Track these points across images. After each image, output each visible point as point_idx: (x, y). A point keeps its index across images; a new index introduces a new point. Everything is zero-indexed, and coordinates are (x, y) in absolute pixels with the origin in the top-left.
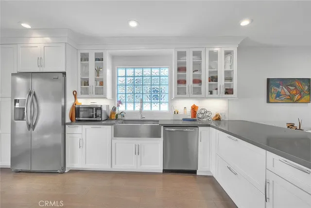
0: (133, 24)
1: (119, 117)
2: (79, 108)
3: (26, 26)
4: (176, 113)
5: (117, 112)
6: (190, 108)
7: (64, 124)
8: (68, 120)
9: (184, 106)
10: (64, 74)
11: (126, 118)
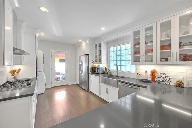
0: (103, 29)
1: (109, 73)
2: (95, 68)
3: (80, 41)
4: (139, 74)
5: (108, 71)
6: (150, 72)
7: (88, 74)
8: (90, 72)
9: (145, 70)
10: (88, 54)
11: (112, 74)
